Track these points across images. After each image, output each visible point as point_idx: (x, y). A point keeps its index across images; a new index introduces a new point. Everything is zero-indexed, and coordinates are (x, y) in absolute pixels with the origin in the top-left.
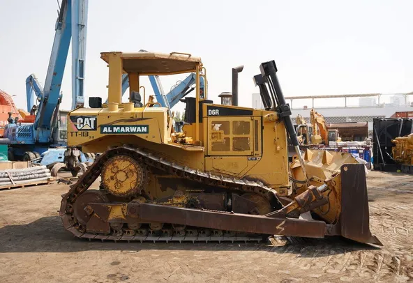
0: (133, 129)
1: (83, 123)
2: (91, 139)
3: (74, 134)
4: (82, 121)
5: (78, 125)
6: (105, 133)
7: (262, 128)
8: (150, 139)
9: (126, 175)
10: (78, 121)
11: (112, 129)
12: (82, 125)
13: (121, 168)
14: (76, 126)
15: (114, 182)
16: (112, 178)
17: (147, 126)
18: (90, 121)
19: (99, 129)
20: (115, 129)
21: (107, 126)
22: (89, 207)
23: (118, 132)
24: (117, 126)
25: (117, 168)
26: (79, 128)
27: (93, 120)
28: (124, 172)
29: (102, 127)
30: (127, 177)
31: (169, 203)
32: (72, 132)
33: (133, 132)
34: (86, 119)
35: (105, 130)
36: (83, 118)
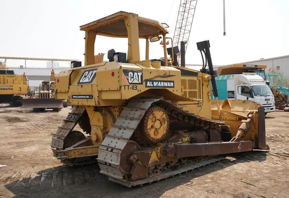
0: (166, 84)
1: (133, 78)
2: (140, 93)
3: (127, 87)
4: (132, 76)
5: (129, 79)
6: (149, 87)
7: (203, 85)
8: (175, 93)
9: (161, 123)
10: (129, 75)
11: (153, 84)
12: (132, 79)
13: (158, 117)
14: (128, 79)
15: (153, 130)
16: (152, 127)
17: (173, 82)
18: (138, 76)
19: (144, 83)
20: (155, 84)
21: (150, 80)
22: (135, 156)
23: (157, 87)
24: (156, 81)
25: (155, 117)
26: (130, 82)
27: (140, 74)
28: (159, 120)
29: (146, 81)
30: (161, 125)
31: (180, 142)
32: (125, 86)
33: (166, 87)
34: (135, 74)
35: (149, 84)
36: (133, 72)
